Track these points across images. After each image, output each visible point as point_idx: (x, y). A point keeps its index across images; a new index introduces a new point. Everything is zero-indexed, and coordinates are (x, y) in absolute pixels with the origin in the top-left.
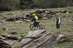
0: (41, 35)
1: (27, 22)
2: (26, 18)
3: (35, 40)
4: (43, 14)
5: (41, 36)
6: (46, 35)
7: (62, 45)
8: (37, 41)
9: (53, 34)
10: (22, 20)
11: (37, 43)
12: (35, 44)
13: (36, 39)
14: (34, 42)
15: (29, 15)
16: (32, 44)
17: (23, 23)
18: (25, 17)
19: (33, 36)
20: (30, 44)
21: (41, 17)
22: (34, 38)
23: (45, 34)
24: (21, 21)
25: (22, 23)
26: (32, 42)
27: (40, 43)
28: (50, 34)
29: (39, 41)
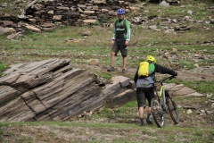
0: (50, 76)
1: (28, 32)
2: (26, 20)
3: (26, 95)
4: (83, 6)
5: (50, 80)
6: (67, 78)
7: (118, 111)
8: (36, 97)
9: (90, 75)
10: (9, 26)
11: (34, 102)
12: (26, 108)
13: (31, 88)
14: (23, 98)
15: (35, 10)
16: (14, 105)
17: (13, 35)
18: (22, 16)
19: (22, 79)
20: (9, 108)
21: (78, 17)
22: (26, 86)
23: (64, 72)
24: (7, 29)
25: (9, 37)
26: (16, 101)
27: (45, 102)
28: (79, 72)
29: (41, 98)
